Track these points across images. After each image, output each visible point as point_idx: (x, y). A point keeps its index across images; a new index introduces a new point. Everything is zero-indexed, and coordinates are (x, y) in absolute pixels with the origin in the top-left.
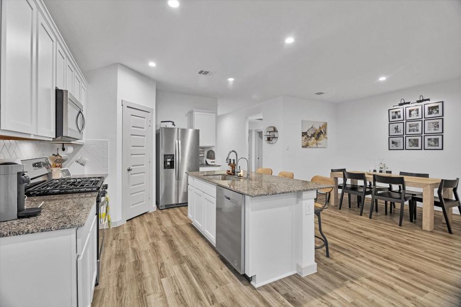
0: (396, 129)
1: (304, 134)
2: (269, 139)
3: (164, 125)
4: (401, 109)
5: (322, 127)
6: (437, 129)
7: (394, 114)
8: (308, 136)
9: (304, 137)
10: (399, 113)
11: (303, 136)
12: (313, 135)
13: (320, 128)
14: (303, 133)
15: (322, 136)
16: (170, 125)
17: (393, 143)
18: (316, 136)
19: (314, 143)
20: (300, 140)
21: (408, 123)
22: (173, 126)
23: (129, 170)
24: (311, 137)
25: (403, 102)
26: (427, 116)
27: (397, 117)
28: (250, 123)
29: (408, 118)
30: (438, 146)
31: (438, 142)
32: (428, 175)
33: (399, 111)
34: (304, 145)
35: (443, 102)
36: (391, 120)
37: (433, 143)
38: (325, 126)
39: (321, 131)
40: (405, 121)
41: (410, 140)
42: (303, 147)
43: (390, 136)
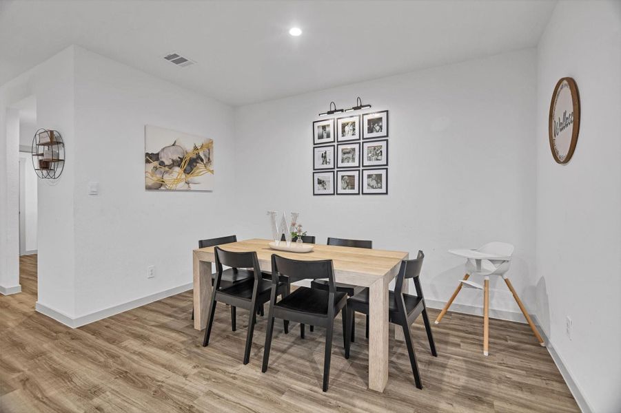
0: (324, 156)
1: (151, 157)
2: (44, 165)
4: (330, 121)
5: (202, 147)
6: (379, 158)
7: (321, 130)
8: (162, 164)
9: (151, 166)
10: (327, 129)
11: (147, 161)
12: (177, 163)
13: (196, 148)
14: (147, 154)
15: (200, 166)
17: (320, 182)
18: (184, 165)
19: (178, 180)
20: (141, 172)
21: (340, 148)
24: (171, 167)
25: (333, 109)
26: (367, 135)
27: (325, 135)
29: (341, 138)
30: (381, 188)
31: (381, 181)
32: (370, 242)
33: (328, 125)
34: (150, 183)
35: (387, 111)
36: (317, 141)
37: (374, 183)
38: (208, 146)
39: (199, 157)
40: (336, 144)
41: (343, 177)
42: (148, 188)
43: (316, 171)
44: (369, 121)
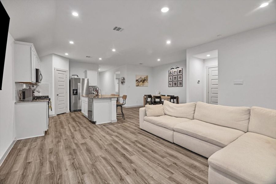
0: (171, 78)
1: (137, 80)
2: (122, 83)
3: (73, 77)
4: (172, 71)
6: (181, 79)
9: (137, 82)
12: (141, 81)
13: (144, 78)
15: (145, 81)
16: (76, 77)
17: (170, 84)
18: (142, 81)
19: (141, 84)
20: (135, 83)
22: (77, 77)
23: (57, 95)
24: (140, 82)
26: (179, 74)
27: (171, 74)
28: (117, 75)
29: (174, 74)
30: (181, 85)
35: (182, 69)
36: (169, 75)
38: (147, 77)
40: (173, 76)
41: (174, 83)
42: (136, 86)
43: (169, 82)
44: (179, 71)
